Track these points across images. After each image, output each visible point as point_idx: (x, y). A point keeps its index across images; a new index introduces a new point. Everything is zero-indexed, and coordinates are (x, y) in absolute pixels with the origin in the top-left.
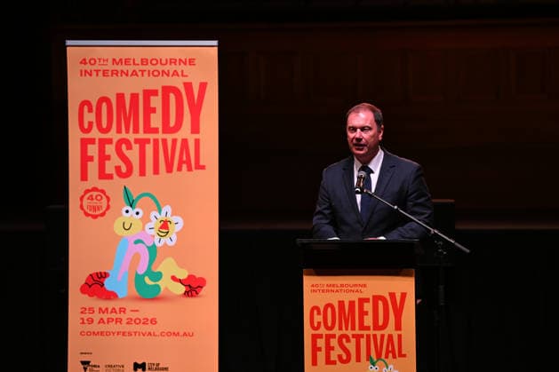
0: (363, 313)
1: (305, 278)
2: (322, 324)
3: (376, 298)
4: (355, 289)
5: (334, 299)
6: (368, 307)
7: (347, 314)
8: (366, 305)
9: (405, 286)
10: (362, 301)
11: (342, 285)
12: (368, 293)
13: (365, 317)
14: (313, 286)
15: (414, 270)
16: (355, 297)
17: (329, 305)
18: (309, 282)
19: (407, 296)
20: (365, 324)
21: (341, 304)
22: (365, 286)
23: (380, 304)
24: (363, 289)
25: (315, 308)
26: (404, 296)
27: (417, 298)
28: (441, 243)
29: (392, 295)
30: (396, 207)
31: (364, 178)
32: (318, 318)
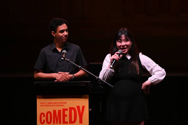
0: (65, 116)
1: (38, 100)
2: (46, 121)
3: (71, 109)
4: (61, 104)
5: (51, 109)
6: (67, 113)
7: (57, 116)
8: (66, 112)
9: (84, 103)
10: (64, 110)
11: (55, 103)
12: (67, 106)
13: (66, 117)
14: (41, 103)
15: (88, 95)
16: (61, 108)
17: (49, 112)
18: (39, 101)
19: (85, 107)
20: (66, 121)
21: (55, 111)
22: (66, 103)
23: (73, 111)
24: (65, 104)
25: (42, 114)
26: (83, 107)
27: (89, 108)
28: (101, 83)
29: (78, 107)
30: (80, 67)
31: (65, 54)
32: (44, 118)
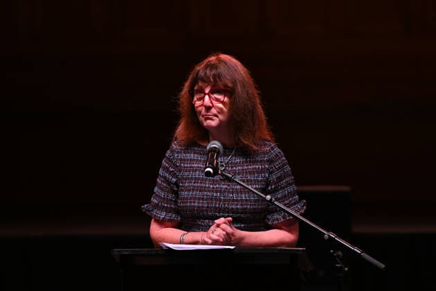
28: (340, 253)
30: (268, 197)
